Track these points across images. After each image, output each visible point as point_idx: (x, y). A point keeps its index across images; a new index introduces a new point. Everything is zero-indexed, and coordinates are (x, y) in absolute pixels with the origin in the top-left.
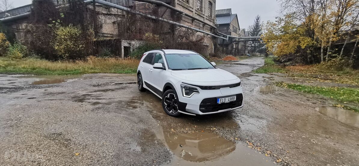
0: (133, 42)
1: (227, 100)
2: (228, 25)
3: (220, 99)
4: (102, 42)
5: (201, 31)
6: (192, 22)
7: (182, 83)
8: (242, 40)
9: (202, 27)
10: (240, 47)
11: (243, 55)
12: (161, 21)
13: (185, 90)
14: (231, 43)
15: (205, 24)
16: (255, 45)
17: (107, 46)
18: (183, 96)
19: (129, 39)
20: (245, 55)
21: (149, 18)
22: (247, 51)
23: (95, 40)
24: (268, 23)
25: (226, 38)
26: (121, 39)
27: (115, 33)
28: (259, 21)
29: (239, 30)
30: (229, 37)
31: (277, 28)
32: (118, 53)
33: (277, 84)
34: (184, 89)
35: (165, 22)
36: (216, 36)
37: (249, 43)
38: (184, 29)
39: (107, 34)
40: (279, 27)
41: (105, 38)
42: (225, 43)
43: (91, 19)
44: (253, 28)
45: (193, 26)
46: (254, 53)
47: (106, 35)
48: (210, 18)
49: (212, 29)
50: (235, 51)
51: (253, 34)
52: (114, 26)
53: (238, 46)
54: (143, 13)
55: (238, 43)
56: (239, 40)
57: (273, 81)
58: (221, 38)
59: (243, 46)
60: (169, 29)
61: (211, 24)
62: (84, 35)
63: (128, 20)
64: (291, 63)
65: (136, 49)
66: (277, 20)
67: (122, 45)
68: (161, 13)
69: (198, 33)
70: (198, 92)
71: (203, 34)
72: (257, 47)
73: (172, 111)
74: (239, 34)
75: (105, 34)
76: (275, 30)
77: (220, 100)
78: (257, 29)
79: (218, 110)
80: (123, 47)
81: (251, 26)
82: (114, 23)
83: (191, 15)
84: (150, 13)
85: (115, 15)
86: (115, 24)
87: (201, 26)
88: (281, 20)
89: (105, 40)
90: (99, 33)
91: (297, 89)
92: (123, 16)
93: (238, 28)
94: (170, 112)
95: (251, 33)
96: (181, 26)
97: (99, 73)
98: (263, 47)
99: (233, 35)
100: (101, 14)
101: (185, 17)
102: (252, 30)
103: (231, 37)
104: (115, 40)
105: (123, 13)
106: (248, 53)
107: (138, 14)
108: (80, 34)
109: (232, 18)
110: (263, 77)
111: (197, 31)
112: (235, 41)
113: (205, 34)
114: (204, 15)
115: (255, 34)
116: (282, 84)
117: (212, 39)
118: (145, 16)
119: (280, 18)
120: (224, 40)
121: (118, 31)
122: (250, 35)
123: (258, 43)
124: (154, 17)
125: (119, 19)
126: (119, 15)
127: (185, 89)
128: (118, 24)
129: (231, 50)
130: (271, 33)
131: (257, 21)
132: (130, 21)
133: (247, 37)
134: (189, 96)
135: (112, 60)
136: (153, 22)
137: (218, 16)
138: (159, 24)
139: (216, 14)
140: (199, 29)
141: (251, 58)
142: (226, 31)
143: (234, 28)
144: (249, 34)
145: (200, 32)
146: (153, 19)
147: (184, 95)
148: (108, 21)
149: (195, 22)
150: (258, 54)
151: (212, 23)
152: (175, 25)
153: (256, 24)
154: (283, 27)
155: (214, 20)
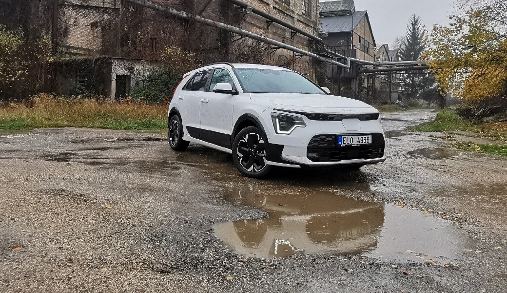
0: (138, 67)
1: (356, 142)
2: (348, 35)
3: (343, 137)
4: (68, 64)
5: (287, 45)
6: (268, 27)
7: (274, 109)
8: (383, 68)
9: (290, 37)
10: (378, 85)
11: (386, 103)
12: (199, 22)
13: (279, 123)
14: (358, 74)
15: (296, 31)
16: (413, 81)
17: (78, 74)
18: (277, 133)
19: (128, 60)
20: (392, 103)
21: (174, 17)
22: (395, 96)
23: (52, 60)
24: (435, 29)
25: (345, 63)
26: (111, 58)
27: (94, 47)
28: (417, 27)
29: (375, 45)
30: (351, 61)
31: (456, 38)
32: (103, 90)
33: (459, 146)
34: (277, 120)
35: (208, 24)
36: (322, 58)
37: (398, 76)
38: (250, 41)
39: (76, 48)
40: (459, 36)
41: (74, 57)
42: (342, 75)
43: (45, 17)
44: (407, 43)
45: (270, 35)
46: (412, 100)
47: (75, 51)
48: (307, 18)
49: (311, 42)
50: (368, 94)
51: (407, 57)
52: (94, 32)
53: (374, 83)
54: (160, 4)
55: (372, 75)
56: (374, 68)
57: (451, 142)
58: (333, 64)
59: (385, 83)
60: (217, 40)
61: (310, 31)
62: (29, 50)
63: (127, 20)
64: (495, 118)
65: (143, 81)
66: (453, 21)
67: (113, 71)
68: (197, 6)
69: (280, 51)
70: (304, 124)
71: (291, 53)
72: (419, 85)
73: (254, 166)
74: (375, 55)
75: (73, 48)
76: (453, 44)
77: (344, 140)
78: (414, 44)
79: (340, 160)
80: (114, 76)
81: (400, 38)
82: (94, 25)
83: (265, 11)
84: (175, 4)
85: (97, 8)
86: (96, 27)
87: (288, 35)
88: (461, 22)
89: (74, 60)
90: (60, 46)
91: (500, 153)
92: (116, 10)
93: (372, 43)
94: (249, 170)
95: (401, 53)
96: (242, 35)
97: (68, 126)
98: (431, 86)
99: (361, 57)
100: (69, 6)
101: (251, 16)
102: (404, 47)
103: (356, 62)
104: (98, 60)
105: (115, 4)
106: (399, 98)
107: (149, 7)
108: (19, 47)
109: (357, 19)
110: (431, 136)
111: (280, 47)
112: (367, 71)
113: (297, 54)
114: (293, 12)
115: (411, 56)
116: (470, 146)
117: (312, 64)
118: (163, 11)
119: (460, 19)
120: (339, 67)
121: (102, 42)
122: (400, 59)
123: (420, 76)
124: (184, 15)
125: (106, 17)
126: (107, 8)
127: (279, 119)
128: (103, 29)
129: (359, 92)
130: (443, 50)
131: (414, 29)
132: (131, 22)
133: (393, 62)
134: (288, 131)
135: (90, 104)
136: (181, 25)
137: (325, 15)
138: (194, 28)
139: (320, 11)
140: (283, 42)
141: (405, 110)
142: (344, 48)
143: (363, 43)
144: (397, 56)
145: (284, 47)
146: (182, 19)
147: (279, 131)
148: (82, 21)
149: (274, 26)
150: (422, 101)
151: (312, 29)
152: (231, 31)
153: (412, 33)
154: (467, 37)
155: (315, 24)
